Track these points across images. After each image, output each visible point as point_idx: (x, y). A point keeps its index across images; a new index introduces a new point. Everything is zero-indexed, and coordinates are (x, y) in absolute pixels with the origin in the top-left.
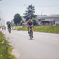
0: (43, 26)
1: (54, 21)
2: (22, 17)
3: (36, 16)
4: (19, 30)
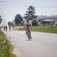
0: (43, 26)
1: (54, 21)
3: (37, 16)
4: (20, 30)
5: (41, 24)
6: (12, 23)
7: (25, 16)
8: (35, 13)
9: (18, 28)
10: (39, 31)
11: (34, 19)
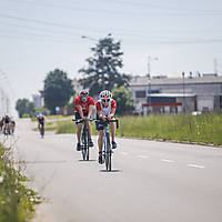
0: (152, 116)
1: (195, 97)
2: (73, 83)
3: (128, 77)
4: (62, 130)
5: (145, 109)
6: (32, 105)
7: (82, 76)
8: (120, 64)
9: (54, 125)
10: (137, 137)
11: (118, 86)
